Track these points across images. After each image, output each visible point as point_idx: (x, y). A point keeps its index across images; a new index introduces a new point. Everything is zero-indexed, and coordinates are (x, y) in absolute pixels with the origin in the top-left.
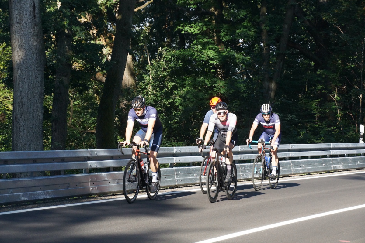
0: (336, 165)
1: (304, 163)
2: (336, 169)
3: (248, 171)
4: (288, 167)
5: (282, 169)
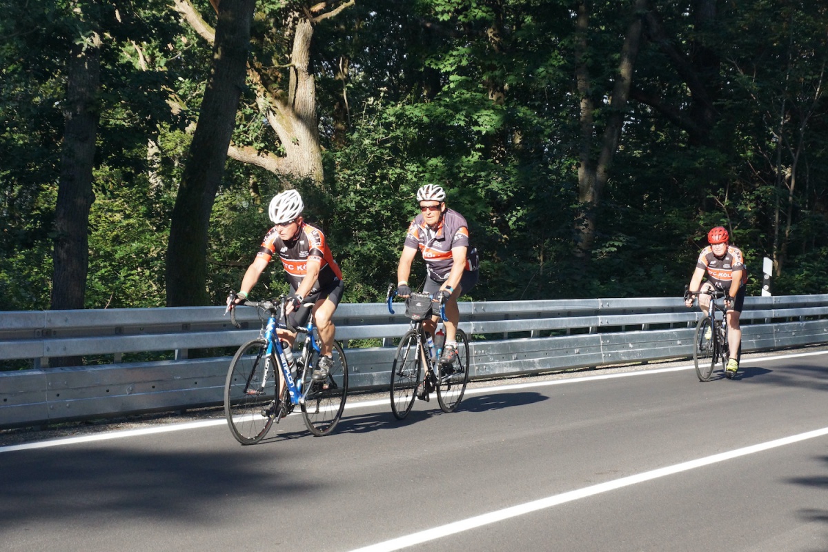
1: (632, 339)
3: (497, 357)
4: (593, 348)
5: (579, 353)
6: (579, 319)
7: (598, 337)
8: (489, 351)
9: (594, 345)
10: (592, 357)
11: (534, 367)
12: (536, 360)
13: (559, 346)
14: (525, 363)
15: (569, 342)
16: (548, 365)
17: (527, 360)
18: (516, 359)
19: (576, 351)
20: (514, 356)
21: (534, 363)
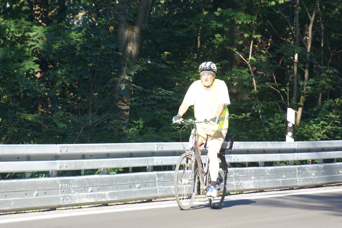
0: (241, 181)
2: (241, 188)
3: (76, 190)
4: (150, 184)
5: (139, 188)
6: (140, 160)
7: (154, 175)
8: (71, 184)
9: (151, 181)
10: (150, 191)
11: (105, 198)
12: (107, 193)
13: (124, 182)
14: (98, 195)
15: (132, 179)
16: (116, 197)
17: (100, 193)
18: (92, 191)
19: (138, 186)
20: (90, 189)
21: (105, 195)
